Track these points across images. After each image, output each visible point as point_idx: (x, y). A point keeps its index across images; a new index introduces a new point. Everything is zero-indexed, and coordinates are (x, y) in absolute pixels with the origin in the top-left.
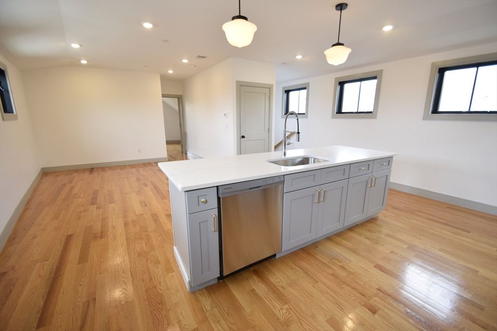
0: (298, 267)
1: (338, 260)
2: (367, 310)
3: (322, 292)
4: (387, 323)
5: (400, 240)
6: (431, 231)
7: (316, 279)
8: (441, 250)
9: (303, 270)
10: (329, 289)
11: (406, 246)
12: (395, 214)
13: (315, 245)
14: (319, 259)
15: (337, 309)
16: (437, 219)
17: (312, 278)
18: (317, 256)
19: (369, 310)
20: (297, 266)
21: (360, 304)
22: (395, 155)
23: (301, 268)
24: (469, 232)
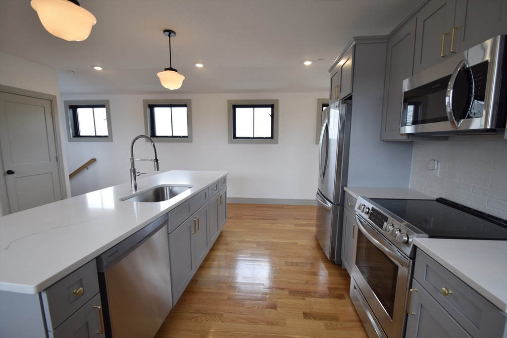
0: (195, 313)
1: (223, 283)
2: (271, 310)
3: (233, 321)
4: (287, 310)
5: (248, 242)
6: (260, 227)
7: (220, 313)
8: (273, 238)
9: (202, 313)
10: (236, 313)
11: (255, 245)
12: (232, 223)
13: (194, 281)
14: (207, 292)
15: (254, 326)
16: (257, 217)
17: (215, 314)
18: (204, 290)
19: (272, 308)
20: (193, 313)
21: (264, 309)
22: (228, 173)
23: (198, 312)
24: (276, 220)
